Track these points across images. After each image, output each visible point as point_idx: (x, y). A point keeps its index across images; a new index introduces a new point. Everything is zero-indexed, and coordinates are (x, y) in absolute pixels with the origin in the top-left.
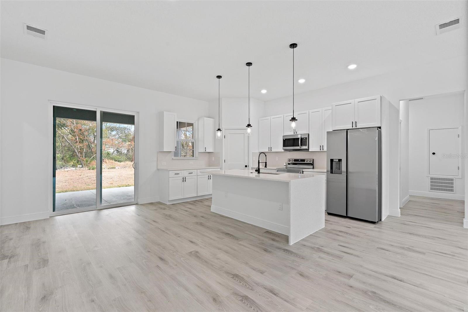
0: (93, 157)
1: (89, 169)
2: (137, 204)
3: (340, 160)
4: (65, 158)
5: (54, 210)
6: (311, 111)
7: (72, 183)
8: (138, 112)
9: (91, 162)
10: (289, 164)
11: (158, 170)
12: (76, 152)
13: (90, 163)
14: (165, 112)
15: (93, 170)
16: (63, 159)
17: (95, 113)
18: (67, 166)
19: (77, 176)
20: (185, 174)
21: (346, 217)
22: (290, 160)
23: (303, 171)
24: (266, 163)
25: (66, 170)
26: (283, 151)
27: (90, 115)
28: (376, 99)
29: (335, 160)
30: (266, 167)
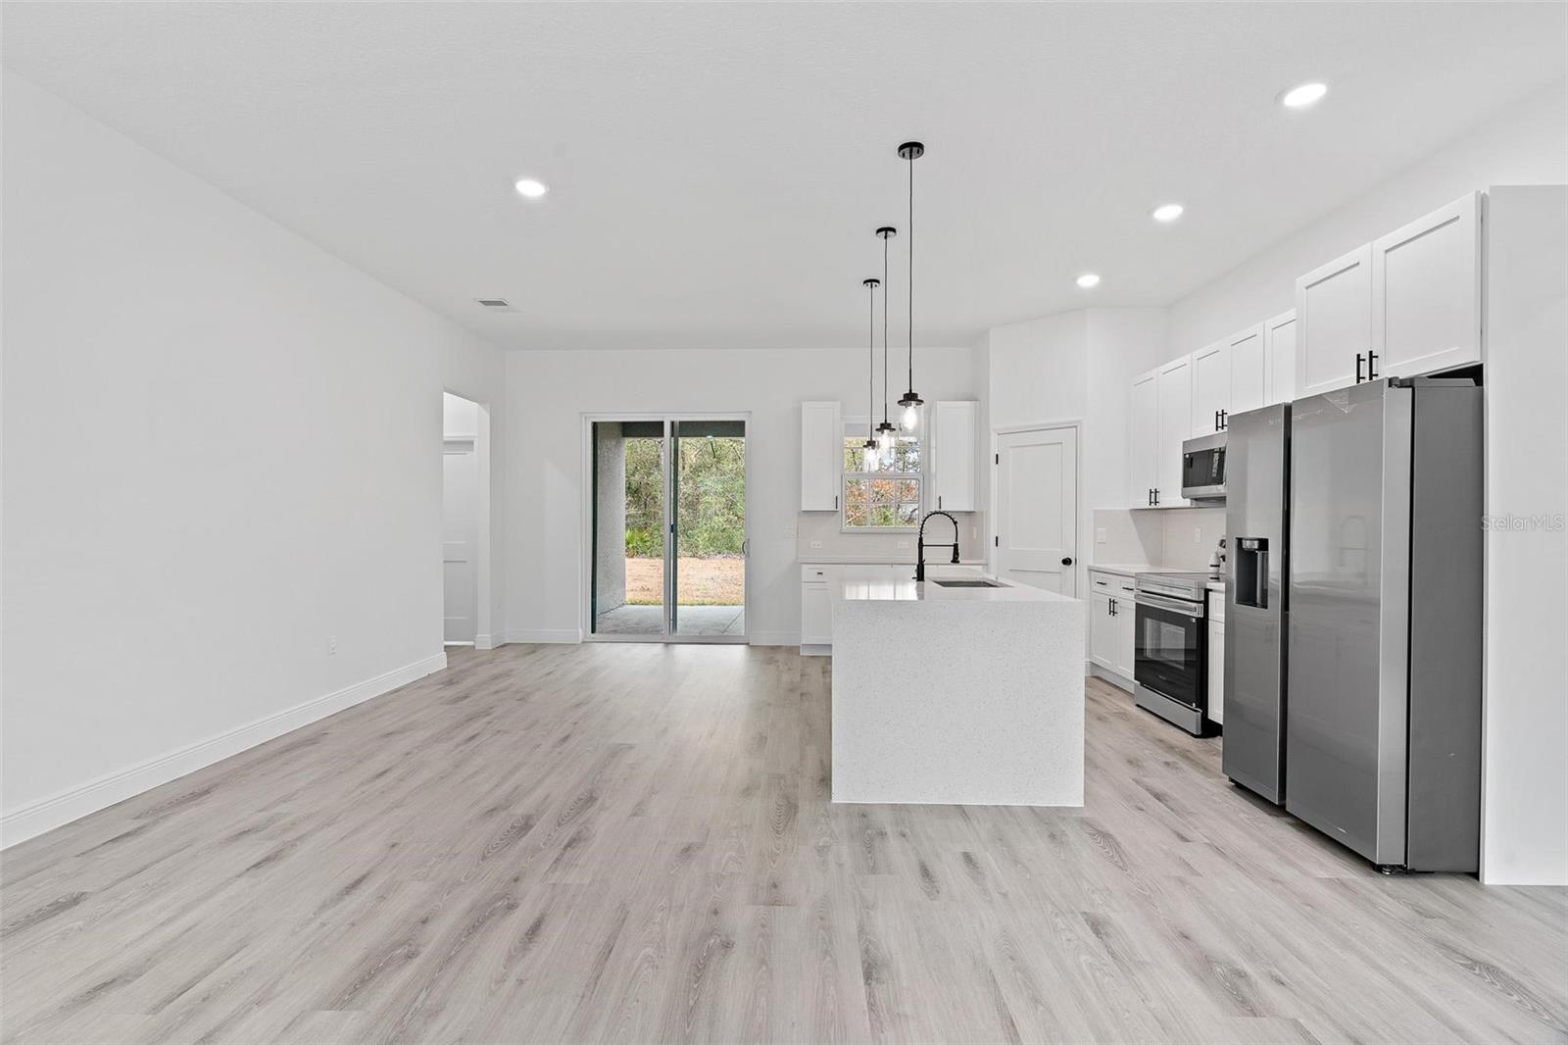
2: (747, 644)
3: (1264, 544)
5: (593, 630)
6: (1269, 327)
8: (750, 412)
14: (804, 404)
17: (661, 424)
23: (1207, 591)
24: (956, 546)
26: (1187, 503)
27: (653, 429)
28: (1458, 218)
29: (1247, 545)
30: (955, 560)
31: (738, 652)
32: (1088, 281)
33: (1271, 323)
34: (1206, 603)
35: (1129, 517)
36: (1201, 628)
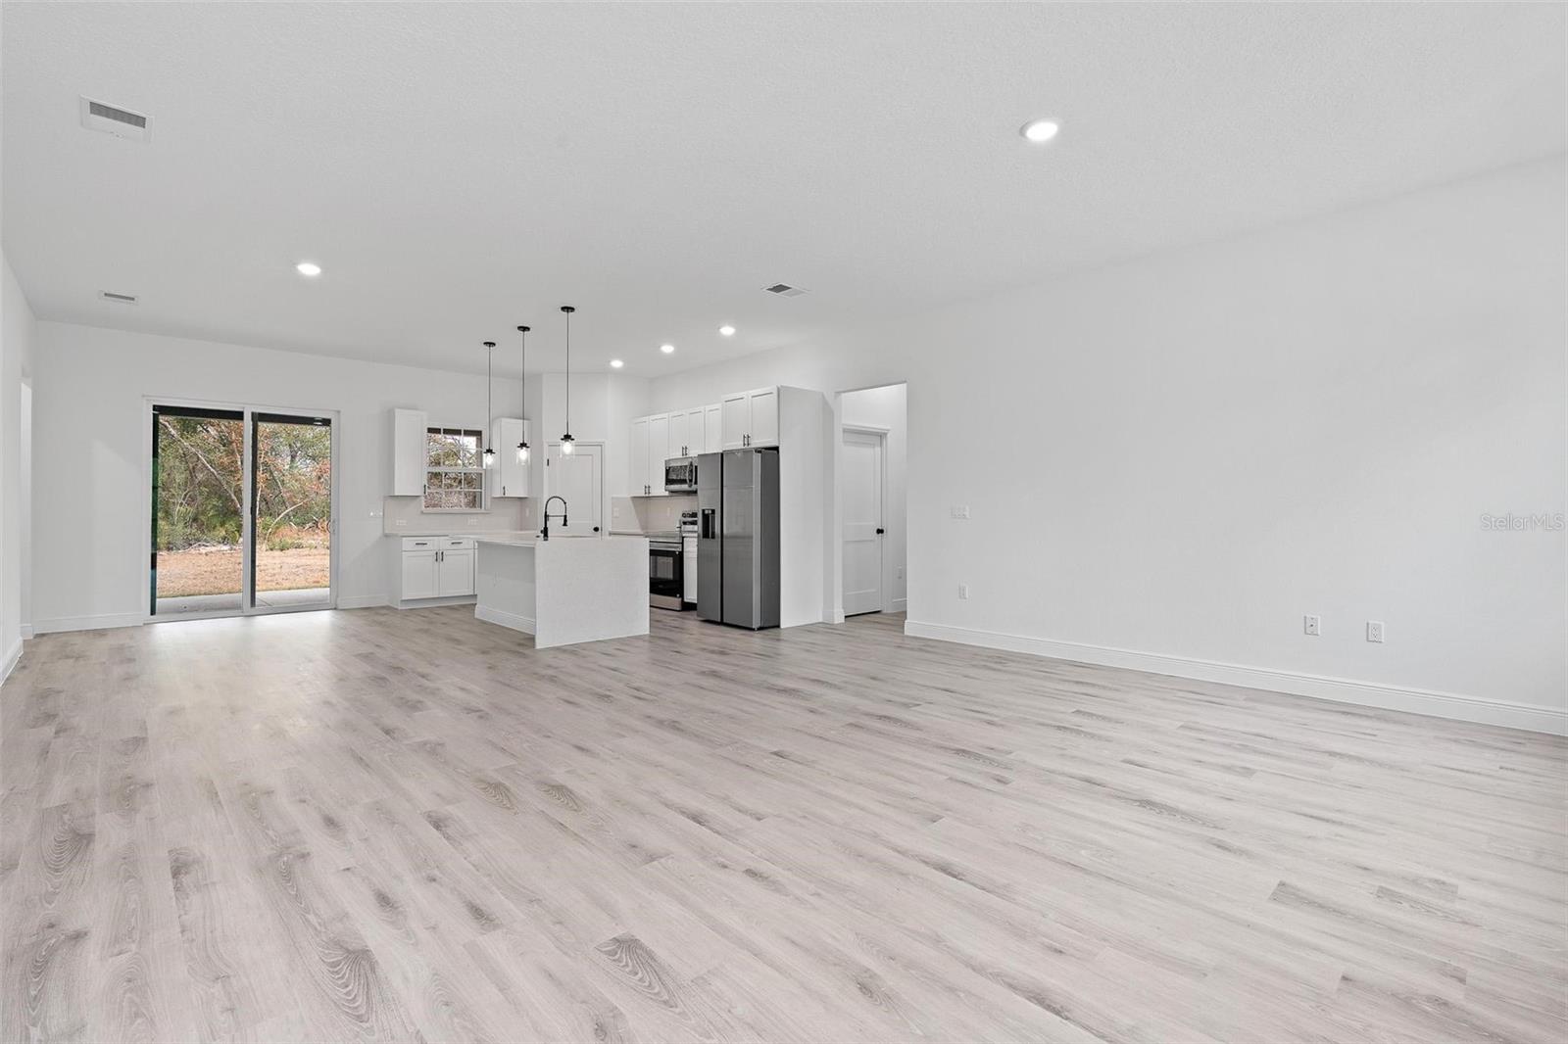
0: (287, 515)
1: (272, 550)
2: (335, 609)
3: (713, 511)
4: (203, 518)
5: (153, 612)
6: (707, 409)
7: (212, 579)
8: (339, 412)
9: (278, 528)
10: (685, 523)
11: (386, 536)
12: (233, 500)
13: (275, 533)
14: (397, 411)
15: (282, 550)
16: (195, 520)
18: (205, 541)
19: (230, 566)
20: (443, 544)
21: (722, 623)
22: (684, 515)
23: (683, 537)
24: (565, 516)
25: (203, 550)
26: (667, 493)
28: (768, 394)
29: (706, 512)
30: (565, 524)
31: (324, 618)
32: (617, 364)
33: (708, 408)
34: (682, 543)
35: (631, 502)
36: (679, 559)
